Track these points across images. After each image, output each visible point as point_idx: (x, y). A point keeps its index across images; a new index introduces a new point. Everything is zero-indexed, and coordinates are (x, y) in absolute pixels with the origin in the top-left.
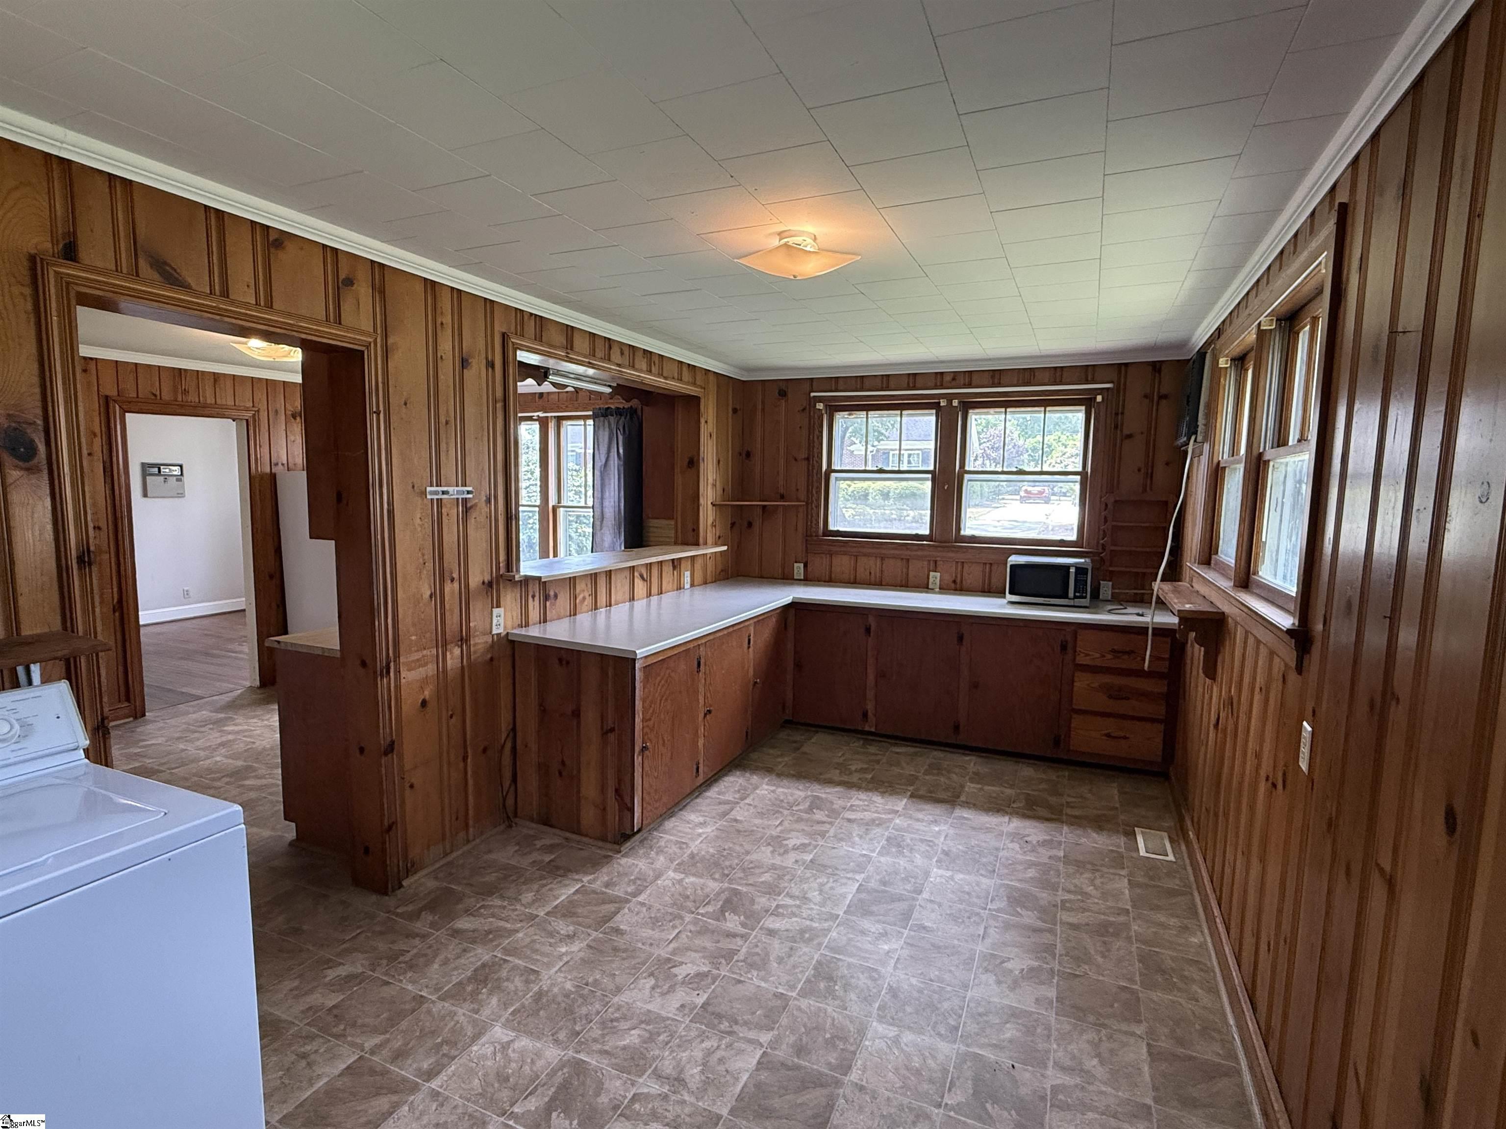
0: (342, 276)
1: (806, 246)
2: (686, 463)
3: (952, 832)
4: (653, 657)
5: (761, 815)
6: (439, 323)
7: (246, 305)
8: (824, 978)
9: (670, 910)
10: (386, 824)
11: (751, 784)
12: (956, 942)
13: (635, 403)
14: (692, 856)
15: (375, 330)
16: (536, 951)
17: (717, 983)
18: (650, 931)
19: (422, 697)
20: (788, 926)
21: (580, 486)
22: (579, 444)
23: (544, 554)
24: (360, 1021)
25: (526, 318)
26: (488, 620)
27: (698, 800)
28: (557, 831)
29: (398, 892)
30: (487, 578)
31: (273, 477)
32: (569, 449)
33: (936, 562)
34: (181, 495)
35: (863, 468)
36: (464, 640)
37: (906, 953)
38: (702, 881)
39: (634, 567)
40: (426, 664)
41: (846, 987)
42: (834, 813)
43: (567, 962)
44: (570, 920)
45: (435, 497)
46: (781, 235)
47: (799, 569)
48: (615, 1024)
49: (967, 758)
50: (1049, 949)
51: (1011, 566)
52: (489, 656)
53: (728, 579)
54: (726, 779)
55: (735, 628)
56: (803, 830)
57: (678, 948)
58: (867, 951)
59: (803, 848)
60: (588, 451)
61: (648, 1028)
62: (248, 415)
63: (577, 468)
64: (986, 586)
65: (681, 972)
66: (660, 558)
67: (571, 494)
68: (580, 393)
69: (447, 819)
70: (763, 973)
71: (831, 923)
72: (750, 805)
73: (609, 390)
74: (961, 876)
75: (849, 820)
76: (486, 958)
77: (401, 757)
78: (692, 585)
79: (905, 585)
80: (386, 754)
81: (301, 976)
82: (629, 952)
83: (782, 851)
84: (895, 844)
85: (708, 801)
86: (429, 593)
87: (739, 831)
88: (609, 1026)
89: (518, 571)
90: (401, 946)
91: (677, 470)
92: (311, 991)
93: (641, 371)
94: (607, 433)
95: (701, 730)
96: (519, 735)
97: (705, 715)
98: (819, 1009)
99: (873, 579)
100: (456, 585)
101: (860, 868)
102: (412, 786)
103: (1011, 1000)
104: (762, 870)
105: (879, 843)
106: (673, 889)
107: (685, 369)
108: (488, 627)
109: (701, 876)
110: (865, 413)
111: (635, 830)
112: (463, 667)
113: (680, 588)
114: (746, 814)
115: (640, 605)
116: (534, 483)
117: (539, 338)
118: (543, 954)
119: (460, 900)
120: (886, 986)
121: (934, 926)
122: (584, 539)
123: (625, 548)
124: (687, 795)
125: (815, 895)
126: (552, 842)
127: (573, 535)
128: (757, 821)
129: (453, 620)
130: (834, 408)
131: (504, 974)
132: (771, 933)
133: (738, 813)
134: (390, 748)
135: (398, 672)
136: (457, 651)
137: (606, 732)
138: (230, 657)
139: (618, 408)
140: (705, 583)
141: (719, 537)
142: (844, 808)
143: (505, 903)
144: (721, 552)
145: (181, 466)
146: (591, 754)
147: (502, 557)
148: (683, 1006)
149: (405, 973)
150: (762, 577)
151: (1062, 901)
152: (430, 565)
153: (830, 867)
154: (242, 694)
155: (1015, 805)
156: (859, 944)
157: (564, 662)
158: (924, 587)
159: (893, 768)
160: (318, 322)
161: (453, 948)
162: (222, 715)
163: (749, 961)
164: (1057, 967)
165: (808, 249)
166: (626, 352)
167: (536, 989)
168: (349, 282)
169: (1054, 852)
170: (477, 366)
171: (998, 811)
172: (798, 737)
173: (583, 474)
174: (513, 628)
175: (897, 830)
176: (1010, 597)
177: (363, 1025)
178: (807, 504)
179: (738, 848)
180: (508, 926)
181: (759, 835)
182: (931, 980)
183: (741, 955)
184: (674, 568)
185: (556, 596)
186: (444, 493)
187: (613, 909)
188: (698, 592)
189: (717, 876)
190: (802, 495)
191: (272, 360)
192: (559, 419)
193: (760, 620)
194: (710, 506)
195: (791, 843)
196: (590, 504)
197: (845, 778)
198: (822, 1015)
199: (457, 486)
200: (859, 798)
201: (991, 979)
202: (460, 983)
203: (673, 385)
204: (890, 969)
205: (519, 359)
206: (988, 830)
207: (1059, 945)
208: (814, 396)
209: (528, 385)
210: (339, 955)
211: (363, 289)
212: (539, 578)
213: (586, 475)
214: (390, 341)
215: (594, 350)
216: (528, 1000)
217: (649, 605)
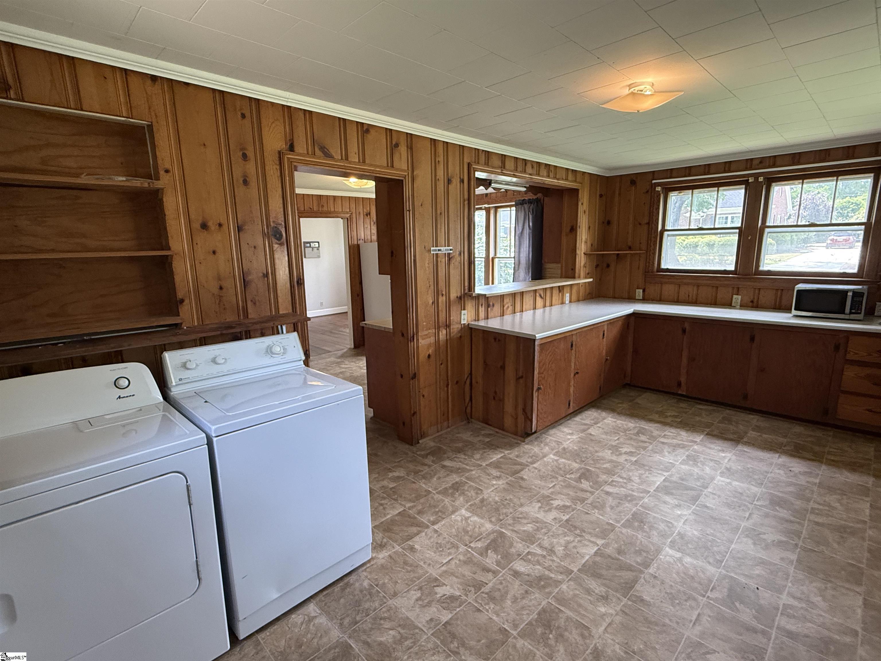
0: (394, 143)
1: (646, 92)
2: (568, 230)
3: (734, 458)
4: (544, 339)
5: (606, 433)
6: (437, 161)
7: (354, 163)
8: (637, 521)
9: (550, 473)
10: (412, 412)
11: (602, 417)
12: (728, 518)
13: (539, 195)
14: (564, 449)
15: (408, 169)
16: (481, 481)
17: (574, 512)
18: (539, 482)
19: (428, 353)
20: (618, 492)
21: (507, 246)
22: (506, 222)
23: (487, 283)
24: (403, 496)
25: (480, 153)
26: (459, 317)
27: (569, 422)
28: (493, 428)
29: (417, 445)
30: (459, 295)
31: (358, 246)
32: (502, 225)
33: (738, 288)
34: (319, 257)
35: (687, 228)
36: (448, 326)
37: (692, 517)
38: (569, 462)
39: (536, 290)
40: (430, 337)
41: (651, 527)
42: (653, 438)
43: (496, 488)
44: (498, 470)
45: (435, 253)
46: (630, 86)
47: (639, 293)
48: (520, 520)
49: (752, 416)
50: (798, 533)
51: (798, 291)
52: (460, 335)
53: (593, 298)
54: (586, 412)
55: (595, 326)
56: (632, 445)
57: (554, 492)
58: (666, 512)
59: (631, 454)
60: (512, 226)
61: (536, 524)
62: (348, 216)
63: (505, 236)
64: (777, 305)
65: (556, 503)
66: (551, 285)
67: (502, 251)
68: (509, 192)
69: (439, 415)
70: (601, 512)
71: (645, 495)
72: (600, 427)
73: (525, 189)
74: (737, 483)
75: (663, 443)
76: (458, 480)
77: (419, 380)
78: (570, 302)
79: (714, 303)
80: (412, 379)
81: (378, 473)
82: (529, 490)
83: (617, 453)
84: (693, 459)
85: (574, 422)
86: (431, 301)
87: (592, 440)
88: (516, 520)
89: (474, 291)
90: (420, 468)
91: (564, 234)
92: (383, 480)
93: (543, 176)
94: (523, 214)
95: (572, 383)
96: (473, 376)
97: (575, 375)
98: (634, 535)
99: (690, 299)
100: (444, 298)
101: (667, 469)
102: (423, 396)
103: (762, 555)
104: (604, 462)
105: (681, 457)
106: (552, 464)
107: (570, 173)
108: (459, 320)
109: (568, 460)
110: (691, 191)
111: (533, 431)
112: (447, 339)
113: (563, 303)
114: (597, 432)
115: (539, 312)
116: (482, 245)
117: (487, 164)
118: (484, 483)
119: (444, 453)
120: (676, 532)
121: (714, 507)
122: (508, 276)
123: (532, 280)
124: (563, 418)
125: (636, 479)
126: (489, 432)
127: (502, 274)
128: (604, 436)
129: (442, 316)
130: (668, 189)
131: (466, 488)
132: (608, 493)
133: (592, 431)
134: (414, 376)
135: (418, 340)
136: (444, 332)
137: (518, 379)
138: (340, 334)
139: (530, 199)
140: (578, 300)
141: (588, 274)
142: (660, 436)
143: (466, 457)
144: (589, 282)
145: (318, 242)
146: (510, 390)
147: (467, 284)
148: (555, 518)
149: (421, 480)
150: (615, 298)
151: (812, 508)
152: (432, 287)
153: (647, 466)
154: (347, 351)
155: (786, 448)
156: (662, 508)
157: (497, 340)
158: (729, 305)
159: (696, 417)
160: (383, 167)
161: (442, 473)
162: (339, 360)
163: (594, 504)
164: (800, 544)
165: (648, 93)
166: (535, 166)
167: (481, 497)
168: (397, 145)
169: (812, 480)
170: (456, 182)
171: (771, 450)
172: (633, 394)
173: (509, 239)
174: (472, 321)
175: (695, 452)
176: (794, 312)
177: (405, 497)
178: (647, 252)
179: (591, 449)
180: (468, 467)
181: (604, 443)
182: (707, 535)
183: (589, 501)
184: (560, 291)
185: (493, 305)
186: (439, 250)
187: (520, 468)
188: (574, 306)
189: (578, 461)
190: (644, 247)
191: (359, 187)
192: (496, 208)
193: (611, 322)
194: (583, 255)
195: (624, 450)
196: (513, 255)
197: (662, 420)
198: (634, 538)
199: (445, 246)
200: (671, 432)
201: (750, 542)
202: (446, 488)
203: (562, 183)
204: (681, 524)
205: (476, 176)
206: (761, 460)
207: (804, 532)
208: (655, 183)
209: (481, 190)
210: (393, 467)
211: (403, 149)
212: (485, 295)
213: (510, 240)
214: (415, 173)
215: (517, 167)
216: (477, 501)
217: (544, 312)
